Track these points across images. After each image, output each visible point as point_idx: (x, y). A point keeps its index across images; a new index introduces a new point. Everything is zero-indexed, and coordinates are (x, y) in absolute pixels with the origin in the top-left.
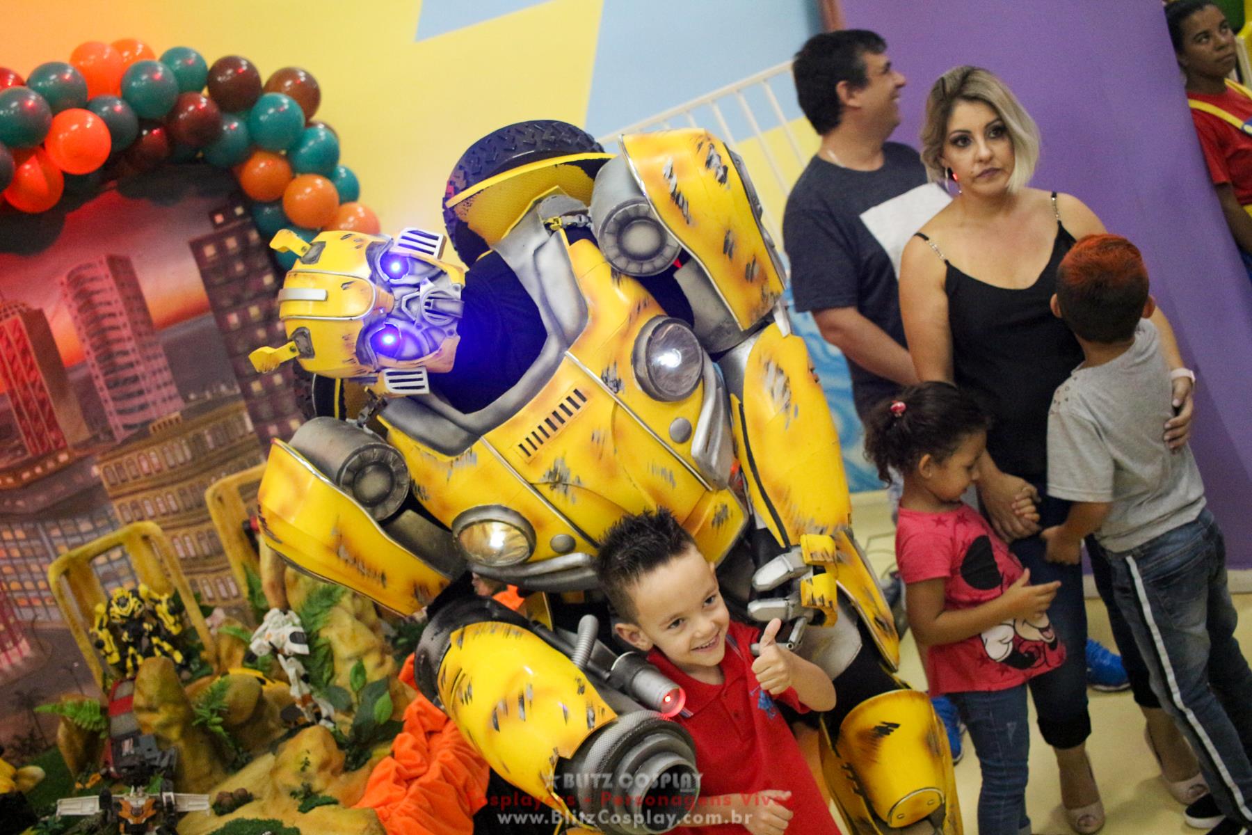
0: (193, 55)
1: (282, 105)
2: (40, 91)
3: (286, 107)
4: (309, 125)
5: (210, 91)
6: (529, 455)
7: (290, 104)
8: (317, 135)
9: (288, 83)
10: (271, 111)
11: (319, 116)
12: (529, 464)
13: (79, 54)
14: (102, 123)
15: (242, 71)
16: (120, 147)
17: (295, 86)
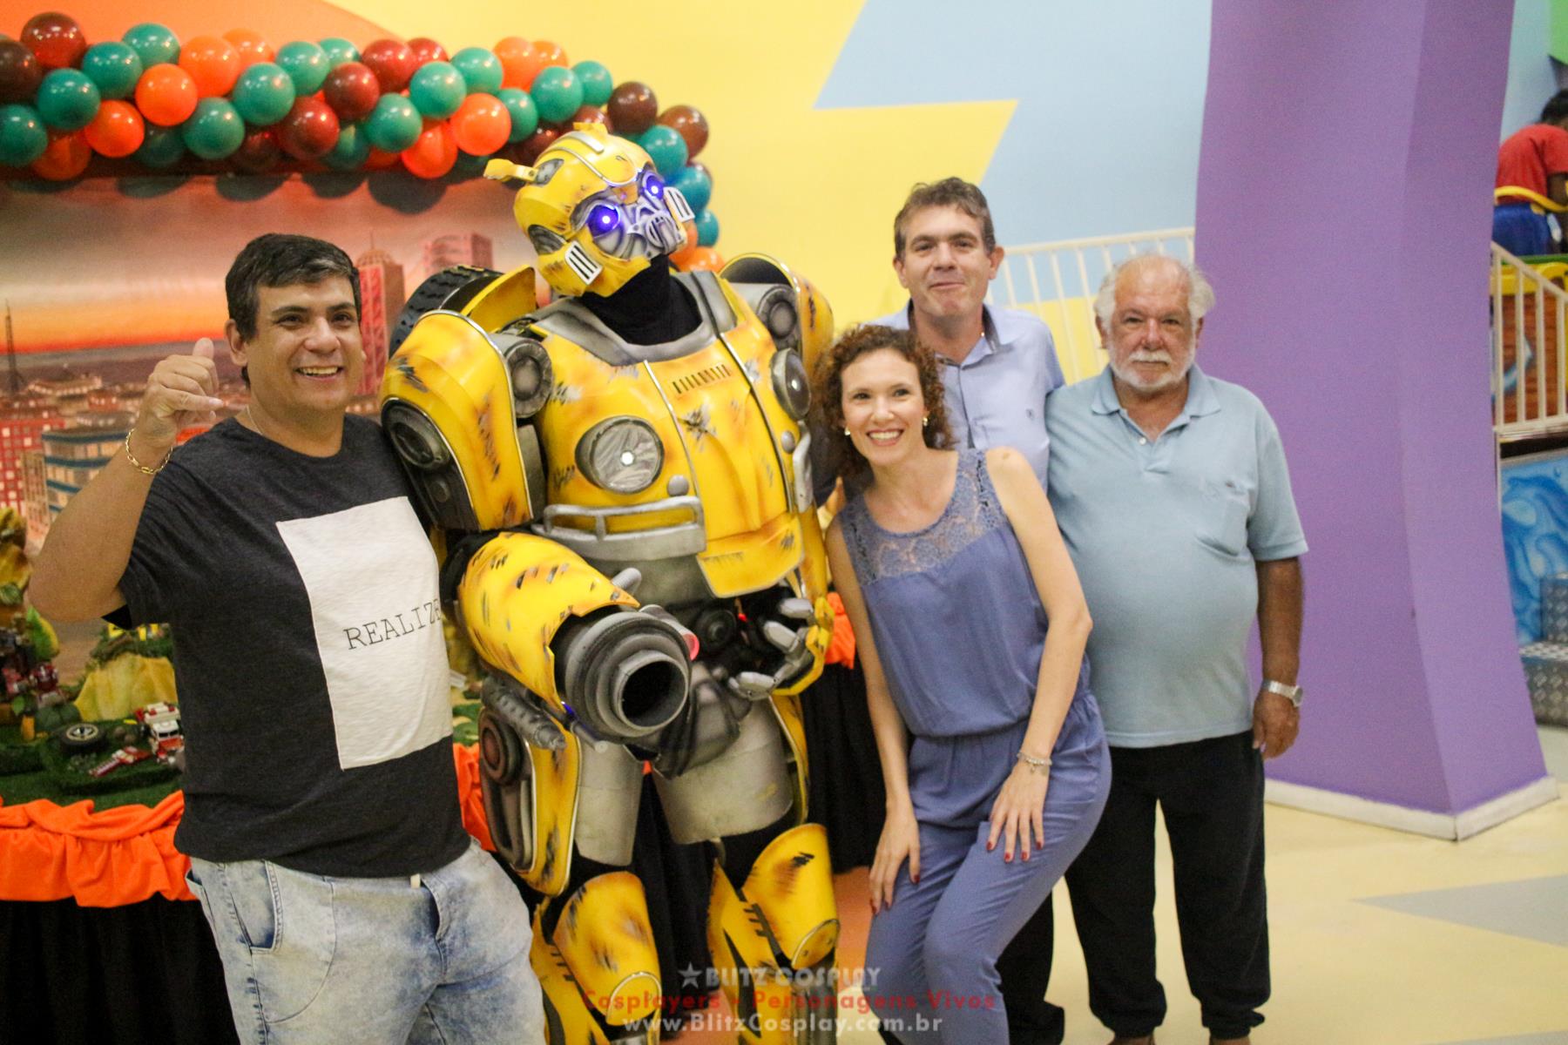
0: (603, 73)
1: (669, 139)
2: (462, 71)
3: (674, 142)
4: (690, 164)
5: (608, 108)
6: (679, 392)
7: (678, 141)
8: (693, 177)
9: (682, 120)
10: (659, 143)
11: (702, 158)
12: (679, 399)
13: (502, 47)
14: (506, 113)
15: (643, 98)
16: (515, 140)
17: (687, 124)
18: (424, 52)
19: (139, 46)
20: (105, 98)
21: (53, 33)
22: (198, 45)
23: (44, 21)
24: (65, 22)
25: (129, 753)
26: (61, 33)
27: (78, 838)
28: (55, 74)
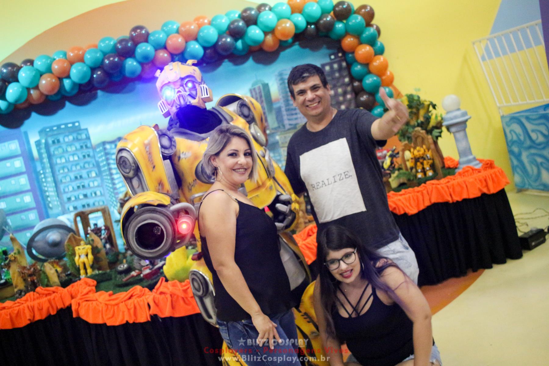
1: (357, 19)
2: (275, 13)
3: (359, 20)
4: (369, 24)
7: (361, 20)
9: (363, 10)
10: (353, 21)
14: (292, 24)
15: (345, 6)
16: (298, 32)
17: (365, 12)
18: (263, 8)
19: (166, 30)
20: (156, 50)
21: (138, 32)
22: (183, 25)
23: (135, 29)
24: (141, 28)
25: (136, 272)
26: (140, 32)
27: (106, 304)
28: (140, 46)
